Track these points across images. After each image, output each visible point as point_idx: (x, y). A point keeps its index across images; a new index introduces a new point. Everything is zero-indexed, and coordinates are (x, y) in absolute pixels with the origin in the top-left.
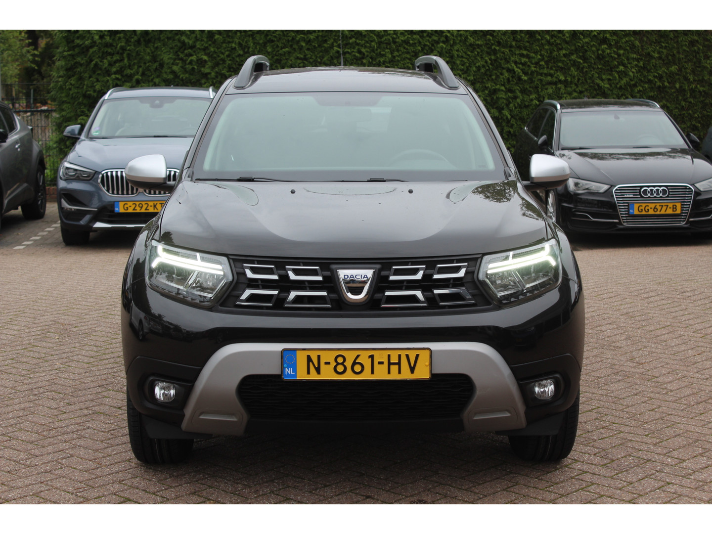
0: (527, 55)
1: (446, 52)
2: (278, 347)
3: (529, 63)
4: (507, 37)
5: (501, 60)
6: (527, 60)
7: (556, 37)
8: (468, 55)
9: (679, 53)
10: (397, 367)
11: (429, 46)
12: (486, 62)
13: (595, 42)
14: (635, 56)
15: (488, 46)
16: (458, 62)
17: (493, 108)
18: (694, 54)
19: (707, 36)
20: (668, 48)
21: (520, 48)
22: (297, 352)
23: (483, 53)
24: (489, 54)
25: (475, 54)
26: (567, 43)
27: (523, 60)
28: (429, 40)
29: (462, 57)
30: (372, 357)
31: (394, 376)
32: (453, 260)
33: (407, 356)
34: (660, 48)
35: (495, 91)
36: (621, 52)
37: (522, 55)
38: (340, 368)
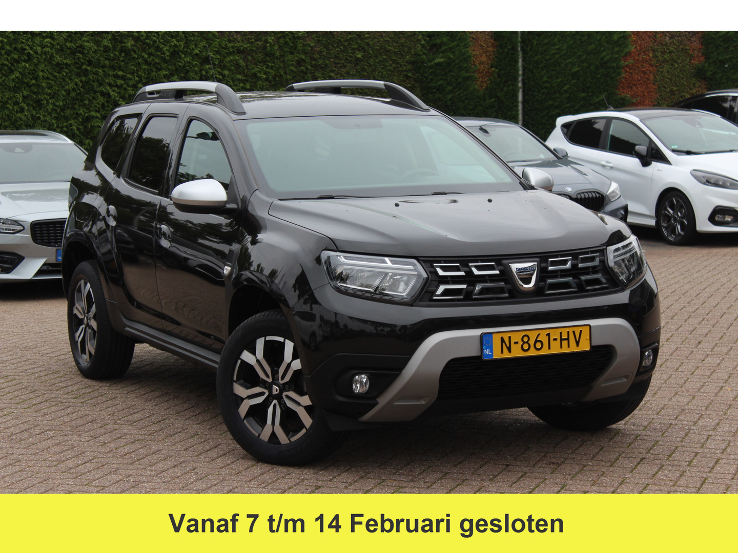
0: (123, 76)
1: (29, 73)
2: (477, 332)
3: (125, 86)
4: (98, 55)
5: (94, 81)
6: (123, 82)
7: (153, 55)
8: (55, 76)
9: (285, 73)
10: (567, 341)
11: (7, 66)
12: (76, 84)
13: (197, 61)
14: (240, 77)
15: (77, 66)
16: (44, 85)
17: (87, 138)
18: (302, 75)
19: (313, 54)
20: (274, 68)
21: (113, 68)
22: (494, 335)
23: (72, 74)
24: (78, 75)
25: (63, 75)
26: (166, 62)
27: (119, 82)
28: (7, 59)
29: (48, 78)
30: (548, 335)
31: (565, 350)
33: (574, 332)
34: (266, 68)
35: (88, 119)
36: (226, 72)
37: (117, 76)
38: (526, 346)
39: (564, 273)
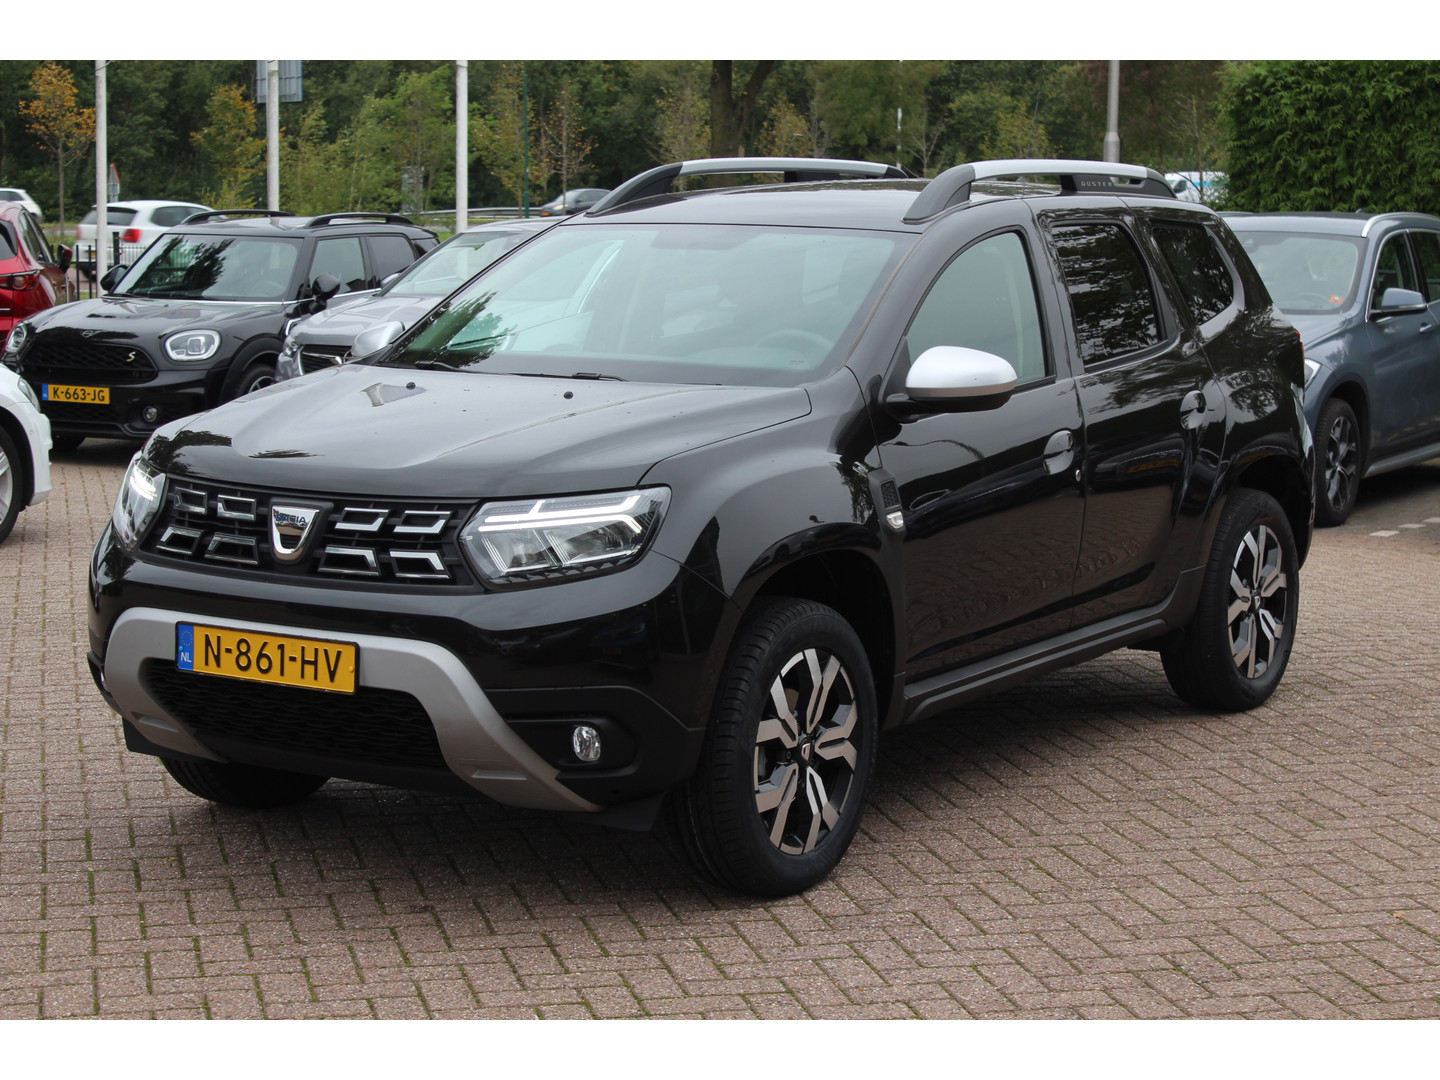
2: (172, 617)
10: (312, 668)
22: (196, 628)
30: (281, 647)
31: (308, 683)
32: (434, 505)
33: (326, 651)
38: (243, 662)
39: (364, 539)
